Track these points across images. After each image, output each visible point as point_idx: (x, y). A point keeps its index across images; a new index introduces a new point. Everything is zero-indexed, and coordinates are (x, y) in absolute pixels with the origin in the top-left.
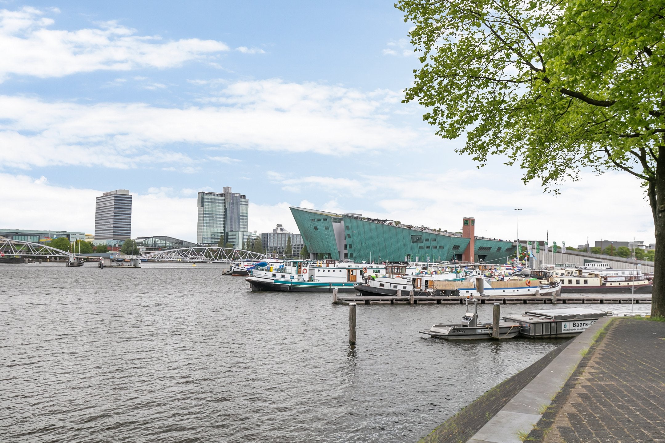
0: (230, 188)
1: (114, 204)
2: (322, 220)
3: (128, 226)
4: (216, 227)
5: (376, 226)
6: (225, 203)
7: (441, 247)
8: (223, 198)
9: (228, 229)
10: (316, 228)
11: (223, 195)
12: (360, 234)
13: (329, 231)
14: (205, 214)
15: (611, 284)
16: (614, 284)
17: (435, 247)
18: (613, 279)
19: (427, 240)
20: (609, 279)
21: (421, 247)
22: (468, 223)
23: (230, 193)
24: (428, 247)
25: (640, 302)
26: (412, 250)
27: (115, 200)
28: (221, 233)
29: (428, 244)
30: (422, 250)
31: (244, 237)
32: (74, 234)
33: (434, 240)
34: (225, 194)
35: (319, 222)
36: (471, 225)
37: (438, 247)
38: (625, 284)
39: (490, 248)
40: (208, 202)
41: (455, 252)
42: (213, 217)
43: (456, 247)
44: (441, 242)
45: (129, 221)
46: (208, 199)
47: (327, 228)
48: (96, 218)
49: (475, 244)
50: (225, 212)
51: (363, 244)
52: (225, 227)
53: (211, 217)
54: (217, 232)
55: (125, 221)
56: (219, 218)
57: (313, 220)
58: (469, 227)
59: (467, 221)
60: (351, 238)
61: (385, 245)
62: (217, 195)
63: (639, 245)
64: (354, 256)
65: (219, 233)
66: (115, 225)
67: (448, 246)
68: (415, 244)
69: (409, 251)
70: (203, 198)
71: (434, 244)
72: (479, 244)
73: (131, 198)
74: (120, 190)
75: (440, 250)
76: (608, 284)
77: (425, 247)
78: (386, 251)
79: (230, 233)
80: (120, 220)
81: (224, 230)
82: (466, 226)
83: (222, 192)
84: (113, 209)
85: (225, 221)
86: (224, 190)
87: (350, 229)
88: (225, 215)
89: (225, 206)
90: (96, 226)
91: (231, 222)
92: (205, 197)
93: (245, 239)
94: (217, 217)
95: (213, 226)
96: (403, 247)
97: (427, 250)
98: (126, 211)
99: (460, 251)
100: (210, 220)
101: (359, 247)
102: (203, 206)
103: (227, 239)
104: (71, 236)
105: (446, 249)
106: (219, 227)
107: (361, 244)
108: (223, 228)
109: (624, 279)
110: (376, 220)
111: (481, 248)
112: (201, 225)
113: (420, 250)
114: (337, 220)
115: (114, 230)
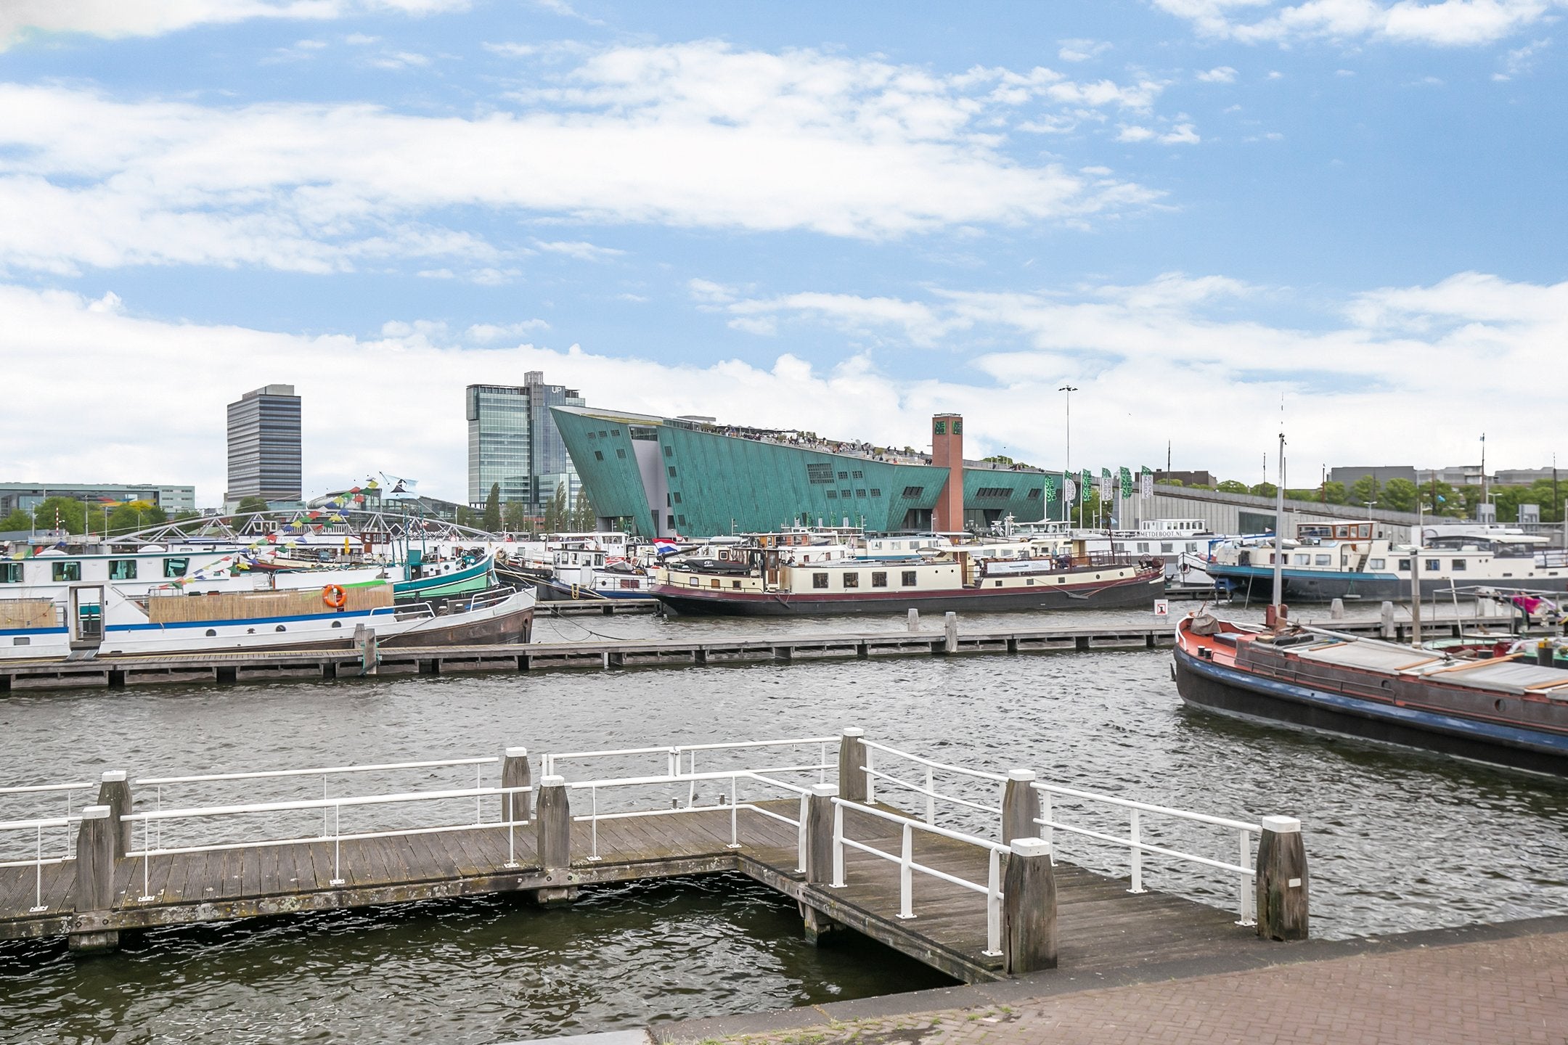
0: (541, 373)
1: (258, 418)
2: (609, 433)
3: (296, 468)
4: (510, 464)
5: (730, 445)
6: (529, 409)
7: (876, 492)
8: (524, 398)
9: (536, 472)
10: (599, 455)
11: (525, 391)
12: (696, 466)
13: (627, 460)
14: (485, 435)
15: (999, 583)
16: (1008, 583)
17: (861, 493)
18: (1005, 568)
19: (843, 475)
20: (992, 568)
21: (832, 495)
22: (947, 428)
23: (541, 386)
24: (846, 493)
25: (1092, 645)
26: (813, 501)
27: (261, 408)
28: (525, 478)
29: (845, 484)
30: (835, 502)
31: (573, 486)
32: (169, 489)
33: (858, 475)
34: (528, 389)
35: (605, 439)
36: (951, 435)
37: (868, 493)
38: (1052, 581)
39: (1009, 491)
40: (490, 408)
41: (910, 503)
42: (502, 443)
43: (912, 491)
44: (873, 479)
45: (296, 456)
46: (488, 400)
47: (621, 454)
48: (229, 452)
49: (965, 483)
50: (530, 430)
51: (705, 491)
52: (531, 464)
53: (497, 443)
54: (513, 475)
55: (286, 456)
56: (517, 443)
57: (591, 435)
58: (946, 440)
59: (941, 424)
60: (678, 477)
61: (754, 490)
62: (511, 390)
63: (1466, 474)
64: (687, 520)
65: (518, 478)
66: (264, 467)
67: (891, 488)
68: (817, 488)
69: (805, 505)
70: (477, 399)
71: (860, 484)
72: (976, 483)
73: (299, 404)
74: (273, 386)
75: (874, 499)
76: (988, 584)
77: (839, 494)
78: (757, 507)
79: (542, 478)
80: (275, 456)
81: (530, 471)
82: (939, 438)
83: (522, 385)
84: (258, 430)
85: (531, 451)
86: (526, 380)
87: (674, 453)
88: (530, 436)
89: (529, 416)
90: (229, 470)
91: (546, 451)
92: (482, 395)
93: (575, 489)
94: (511, 443)
95: (502, 464)
96: (793, 495)
97: (846, 501)
98: (289, 434)
99: (926, 499)
100: (496, 449)
101: (697, 500)
102: (477, 418)
103: (537, 490)
104: (162, 495)
105: (886, 496)
106: (517, 464)
107: (701, 490)
108: (527, 468)
109: (1045, 565)
110: (729, 428)
111: (983, 492)
112: (478, 459)
113: (829, 501)
114: (647, 432)
115: (261, 477)
